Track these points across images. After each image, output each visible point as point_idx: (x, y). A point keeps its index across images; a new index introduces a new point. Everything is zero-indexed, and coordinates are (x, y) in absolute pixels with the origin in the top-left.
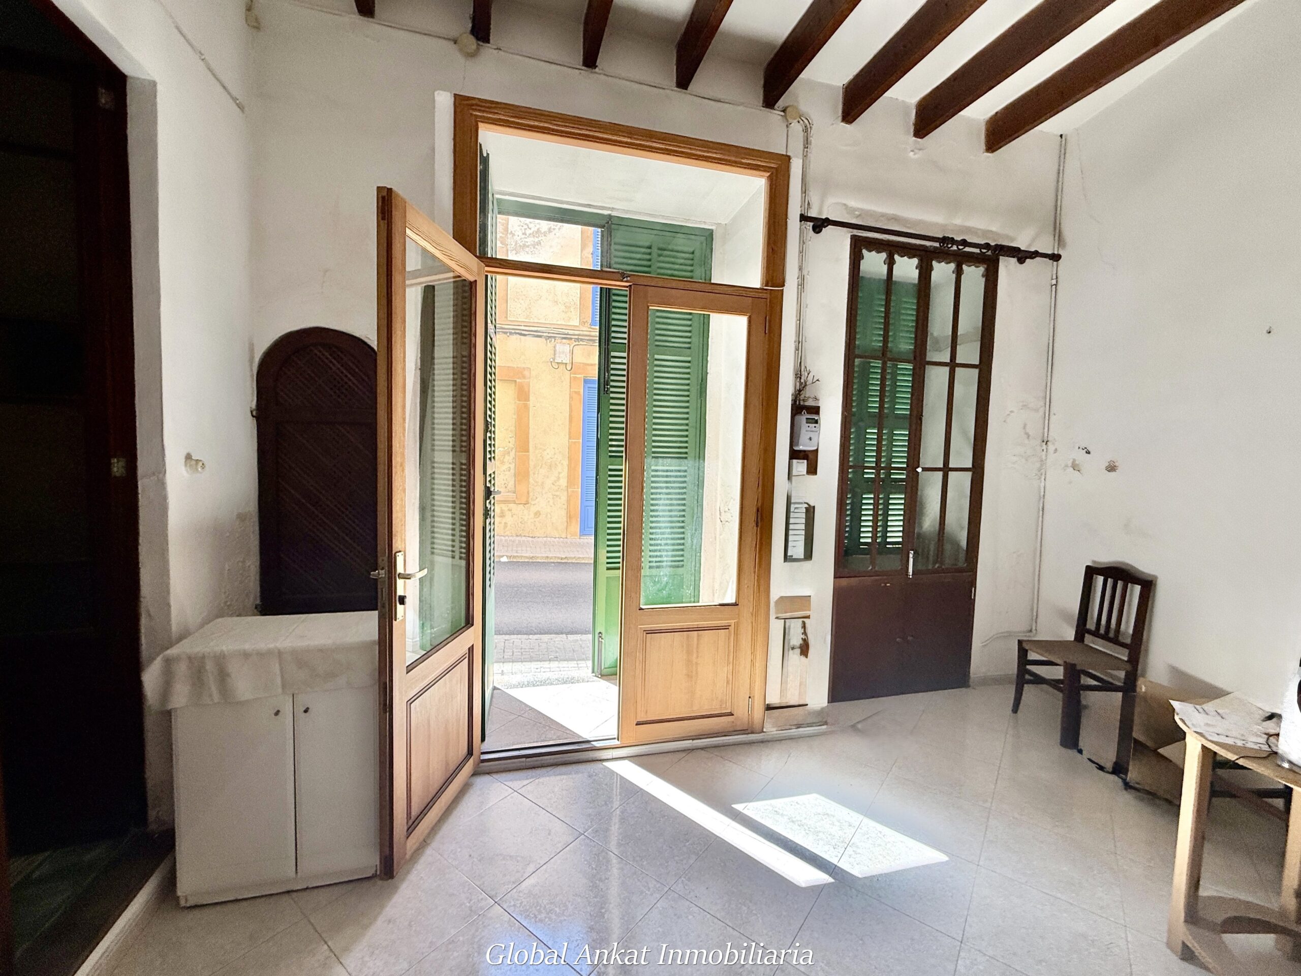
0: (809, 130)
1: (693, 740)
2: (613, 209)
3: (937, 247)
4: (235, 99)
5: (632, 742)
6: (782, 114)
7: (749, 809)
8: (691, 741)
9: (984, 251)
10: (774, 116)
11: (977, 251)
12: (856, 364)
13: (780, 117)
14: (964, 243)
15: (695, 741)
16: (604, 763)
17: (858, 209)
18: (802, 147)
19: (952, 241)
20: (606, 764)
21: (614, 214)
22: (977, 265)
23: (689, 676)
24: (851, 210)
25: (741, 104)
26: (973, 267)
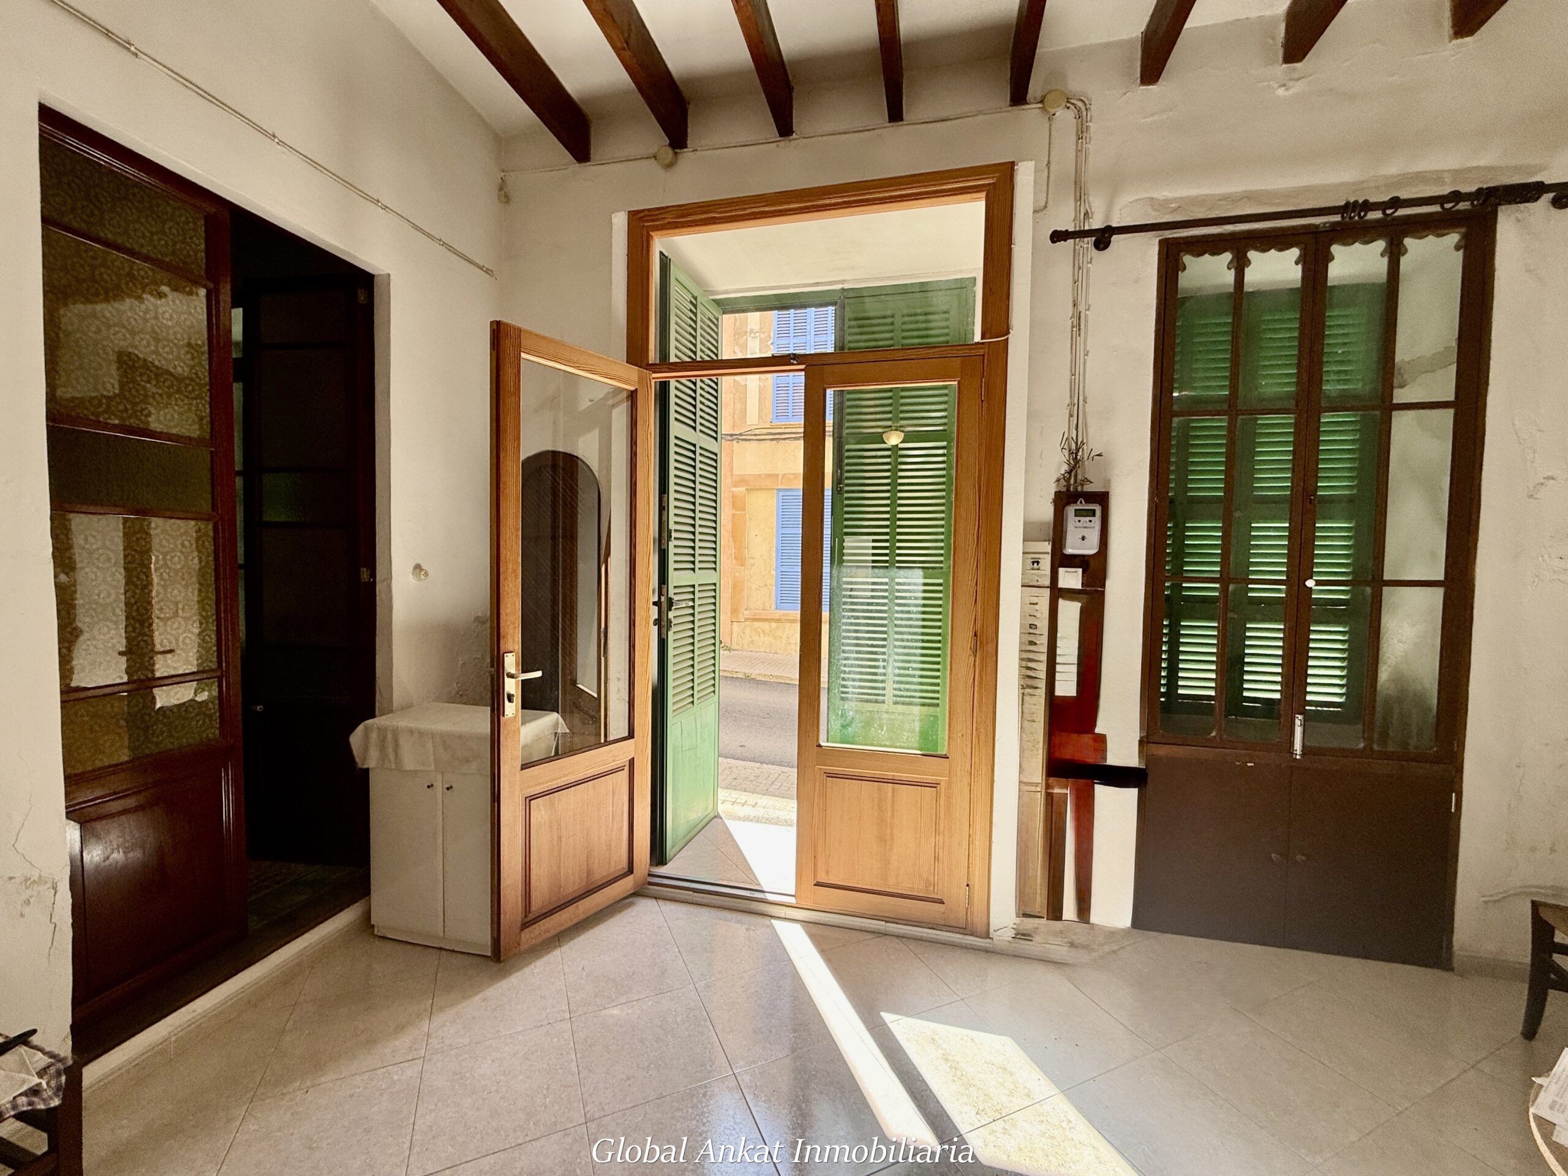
0: (1084, 113)
1: (886, 922)
2: (843, 282)
3: (1337, 223)
4: (481, 268)
5: (810, 905)
6: (1040, 105)
7: (899, 1025)
8: (883, 923)
9: (1448, 206)
10: (1030, 113)
11: (1436, 208)
12: (1174, 425)
13: (1037, 111)
14: (1396, 203)
15: (888, 924)
16: (772, 921)
17: (1172, 201)
18: (1074, 138)
19: (1367, 206)
20: (774, 922)
21: (846, 286)
22: (1440, 232)
23: (882, 839)
24: (1163, 205)
25: (980, 113)
26: (1431, 237)
